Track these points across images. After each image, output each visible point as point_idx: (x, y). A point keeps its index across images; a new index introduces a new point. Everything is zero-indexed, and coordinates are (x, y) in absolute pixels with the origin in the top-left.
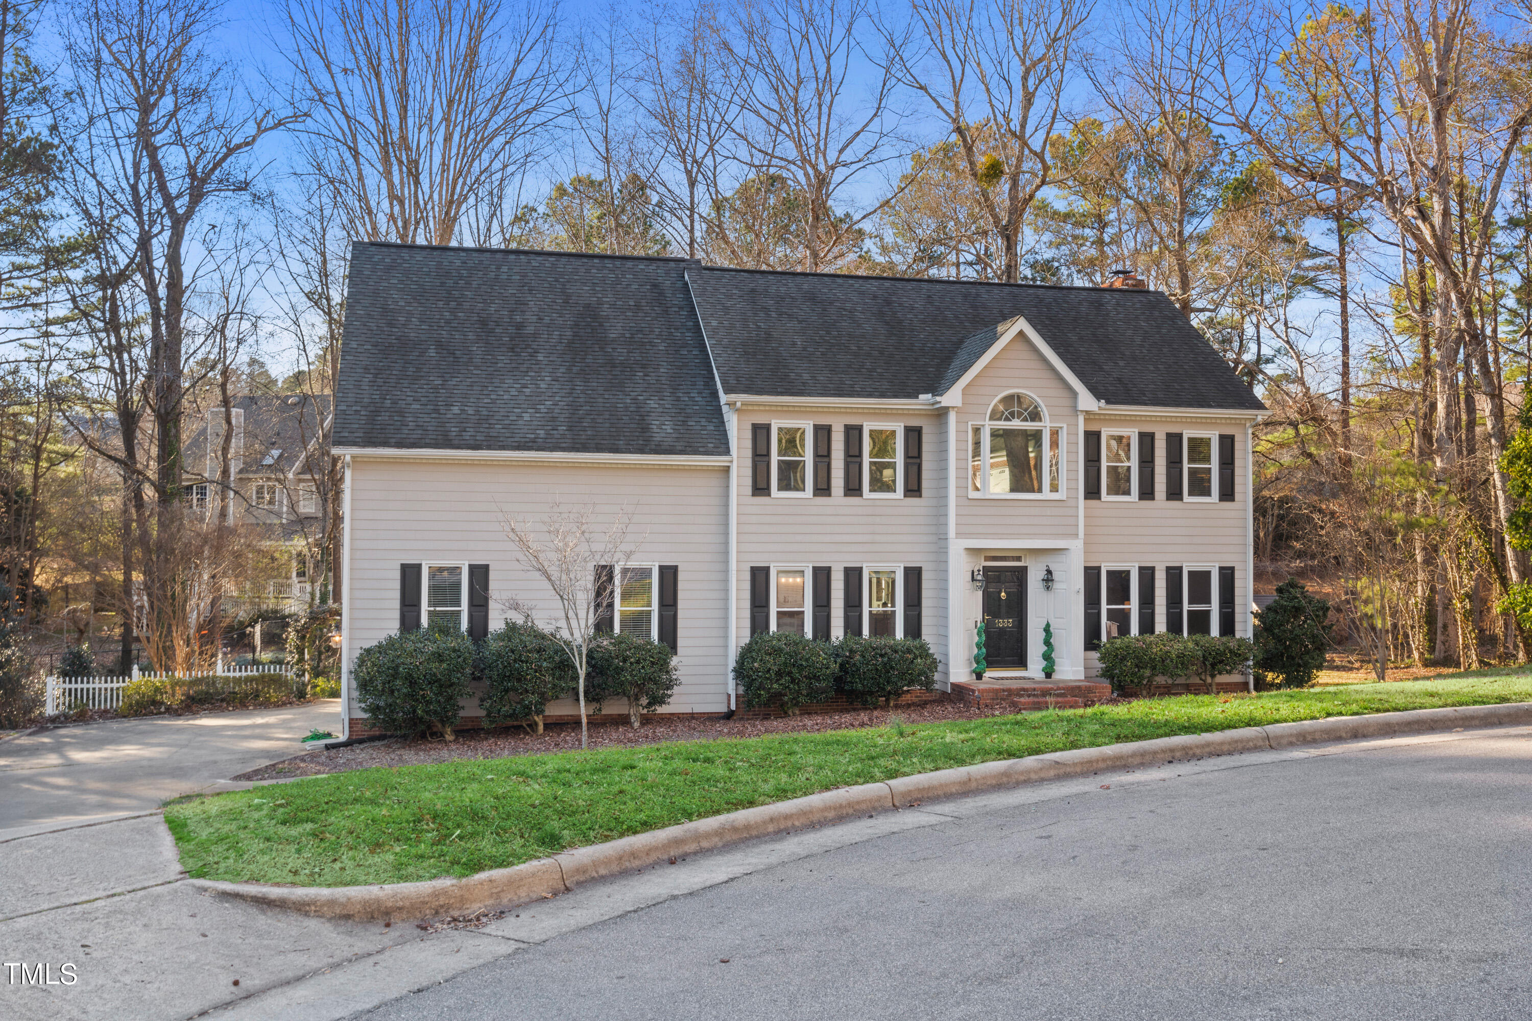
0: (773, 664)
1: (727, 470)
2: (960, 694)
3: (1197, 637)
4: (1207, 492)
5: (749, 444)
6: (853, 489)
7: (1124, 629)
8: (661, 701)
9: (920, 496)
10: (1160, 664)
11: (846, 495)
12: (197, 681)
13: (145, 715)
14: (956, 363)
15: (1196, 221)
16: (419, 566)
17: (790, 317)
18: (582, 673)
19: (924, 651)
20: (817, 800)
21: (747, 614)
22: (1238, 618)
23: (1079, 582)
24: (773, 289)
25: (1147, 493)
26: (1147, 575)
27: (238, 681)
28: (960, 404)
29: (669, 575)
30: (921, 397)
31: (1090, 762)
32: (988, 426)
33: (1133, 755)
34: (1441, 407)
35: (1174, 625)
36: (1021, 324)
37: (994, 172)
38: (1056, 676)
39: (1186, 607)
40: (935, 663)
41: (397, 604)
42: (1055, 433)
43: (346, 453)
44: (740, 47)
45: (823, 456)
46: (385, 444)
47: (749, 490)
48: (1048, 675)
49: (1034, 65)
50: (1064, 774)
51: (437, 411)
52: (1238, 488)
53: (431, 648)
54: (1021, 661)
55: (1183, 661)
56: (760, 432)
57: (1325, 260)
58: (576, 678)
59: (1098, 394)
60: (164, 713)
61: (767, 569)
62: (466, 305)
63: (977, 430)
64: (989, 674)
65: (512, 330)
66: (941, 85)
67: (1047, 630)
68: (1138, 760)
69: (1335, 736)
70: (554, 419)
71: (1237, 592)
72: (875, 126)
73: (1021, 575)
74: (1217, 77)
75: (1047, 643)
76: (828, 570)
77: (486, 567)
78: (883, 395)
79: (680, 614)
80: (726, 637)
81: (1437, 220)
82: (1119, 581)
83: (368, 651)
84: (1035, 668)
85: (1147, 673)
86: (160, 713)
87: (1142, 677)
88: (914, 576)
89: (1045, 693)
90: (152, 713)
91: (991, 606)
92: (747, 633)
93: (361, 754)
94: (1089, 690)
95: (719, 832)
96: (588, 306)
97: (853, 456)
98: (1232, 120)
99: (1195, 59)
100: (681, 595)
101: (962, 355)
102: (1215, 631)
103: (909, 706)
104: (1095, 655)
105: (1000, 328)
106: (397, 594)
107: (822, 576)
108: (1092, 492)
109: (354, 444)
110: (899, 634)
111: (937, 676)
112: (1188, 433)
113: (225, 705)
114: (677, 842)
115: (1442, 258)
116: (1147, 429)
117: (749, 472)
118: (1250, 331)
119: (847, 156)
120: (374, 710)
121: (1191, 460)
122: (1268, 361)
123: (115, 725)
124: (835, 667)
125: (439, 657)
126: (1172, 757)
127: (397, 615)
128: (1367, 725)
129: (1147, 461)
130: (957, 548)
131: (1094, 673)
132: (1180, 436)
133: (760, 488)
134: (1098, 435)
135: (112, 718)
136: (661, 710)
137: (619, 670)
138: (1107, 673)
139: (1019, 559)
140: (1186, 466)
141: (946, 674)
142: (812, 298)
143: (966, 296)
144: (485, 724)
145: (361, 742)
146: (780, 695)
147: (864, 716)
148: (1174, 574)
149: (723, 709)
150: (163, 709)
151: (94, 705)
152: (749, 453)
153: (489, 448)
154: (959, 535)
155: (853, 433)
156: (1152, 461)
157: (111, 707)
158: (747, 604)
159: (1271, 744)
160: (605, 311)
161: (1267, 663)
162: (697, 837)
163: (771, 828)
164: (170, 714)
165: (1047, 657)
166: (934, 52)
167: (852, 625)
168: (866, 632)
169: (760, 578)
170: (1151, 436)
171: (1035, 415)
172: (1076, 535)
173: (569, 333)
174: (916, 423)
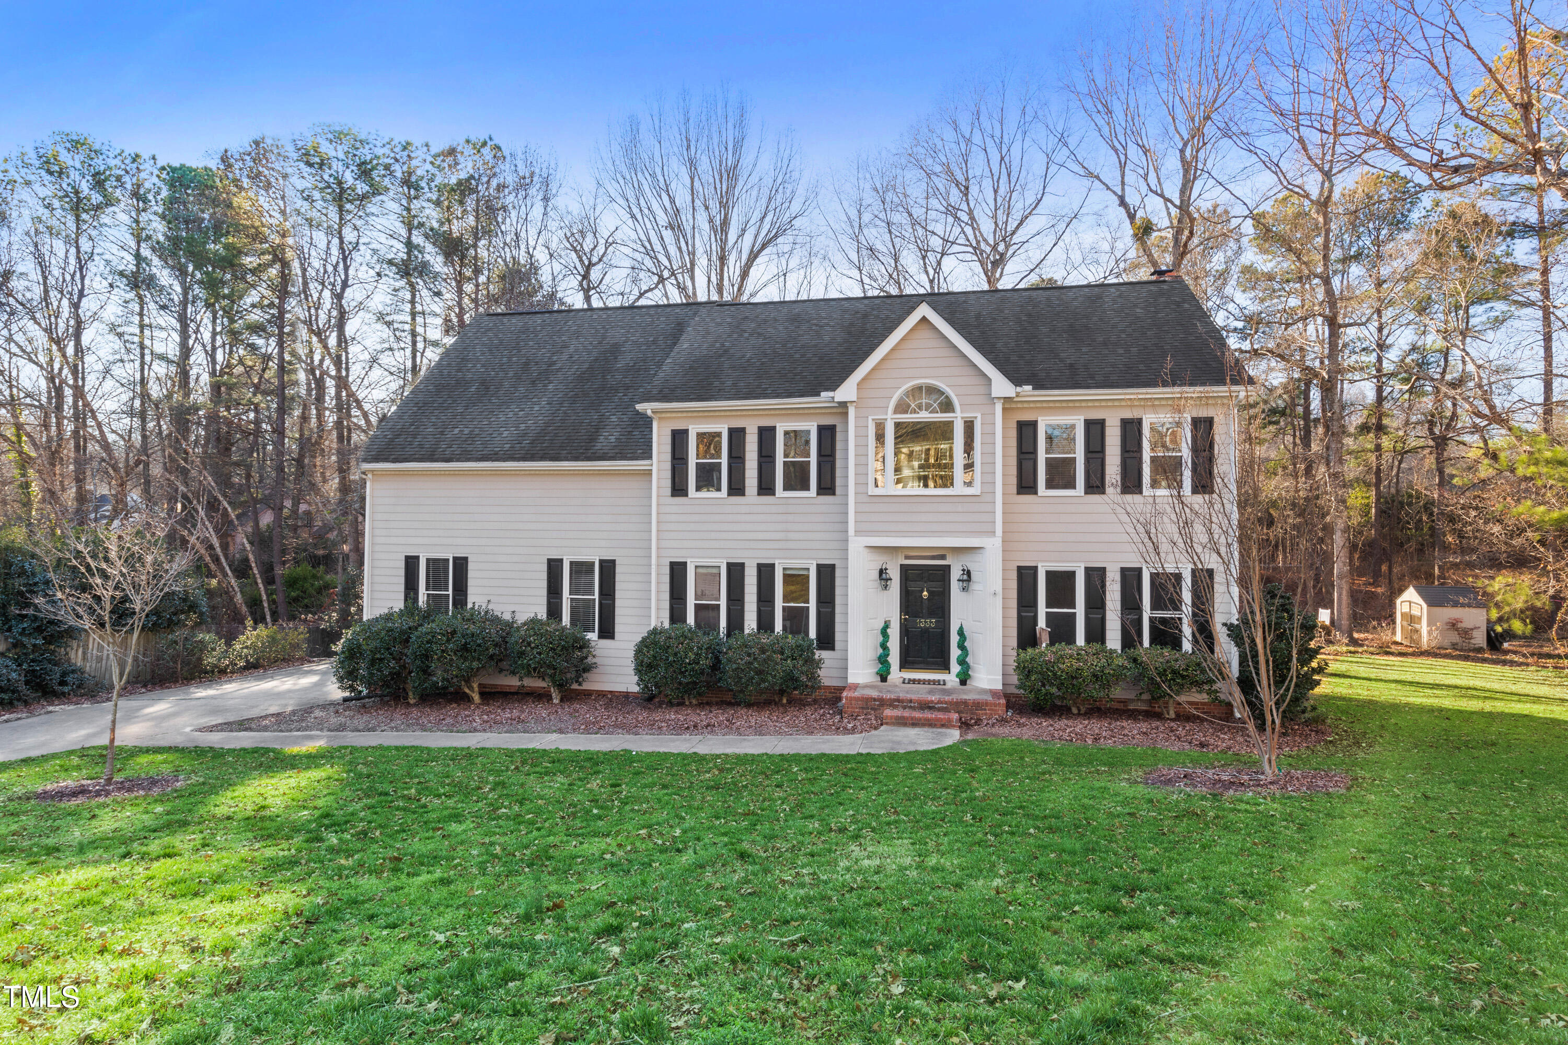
1: (649, 473)
3: (1163, 650)
4: (1176, 483)
5: (670, 448)
6: (766, 488)
7: (1067, 637)
9: (834, 494)
11: (759, 494)
16: (418, 558)
21: (667, 605)
22: (1219, 628)
23: (1008, 583)
25: (1096, 486)
26: (1096, 576)
28: (858, 395)
29: (608, 568)
30: (823, 394)
32: (891, 419)
35: (1131, 635)
36: (924, 310)
38: (971, 683)
39: (1147, 613)
41: (402, 588)
42: (969, 425)
45: (737, 458)
47: (668, 491)
48: (963, 683)
51: (442, 432)
52: (1217, 479)
54: (944, 663)
56: (679, 438)
57: (1529, 275)
59: (1017, 381)
61: (684, 565)
63: (879, 424)
65: (544, 367)
67: (960, 633)
70: (525, 435)
71: (1219, 598)
73: (943, 575)
75: (961, 647)
76: (741, 566)
77: (465, 559)
78: (790, 395)
79: (618, 603)
82: (1061, 584)
88: (827, 573)
91: (909, 603)
92: (666, 622)
96: (614, 345)
97: (766, 456)
100: (618, 586)
102: (1185, 643)
104: (1016, 663)
106: (402, 580)
107: (736, 572)
108: (1026, 485)
110: (813, 630)
112: (1148, 418)
116: (1098, 414)
117: (668, 474)
121: (1154, 448)
127: (402, 596)
129: (1095, 451)
130: (857, 545)
132: (1139, 422)
133: (678, 489)
134: (1029, 423)
136: (587, 687)
138: (1016, 688)
139: (943, 557)
140: (1147, 454)
148: (1131, 576)
152: (668, 457)
153: (458, 460)
154: (858, 532)
155: (766, 435)
156: (1102, 450)
158: (666, 596)
160: (627, 347)
165: (962, 662)
167: (766, 620)
168: (778, 627)
169: (677, 571)
170: (1102, 423)
171: (947, 406)
172: (993, 533)
173: (586, 366)
174: (829, 421)
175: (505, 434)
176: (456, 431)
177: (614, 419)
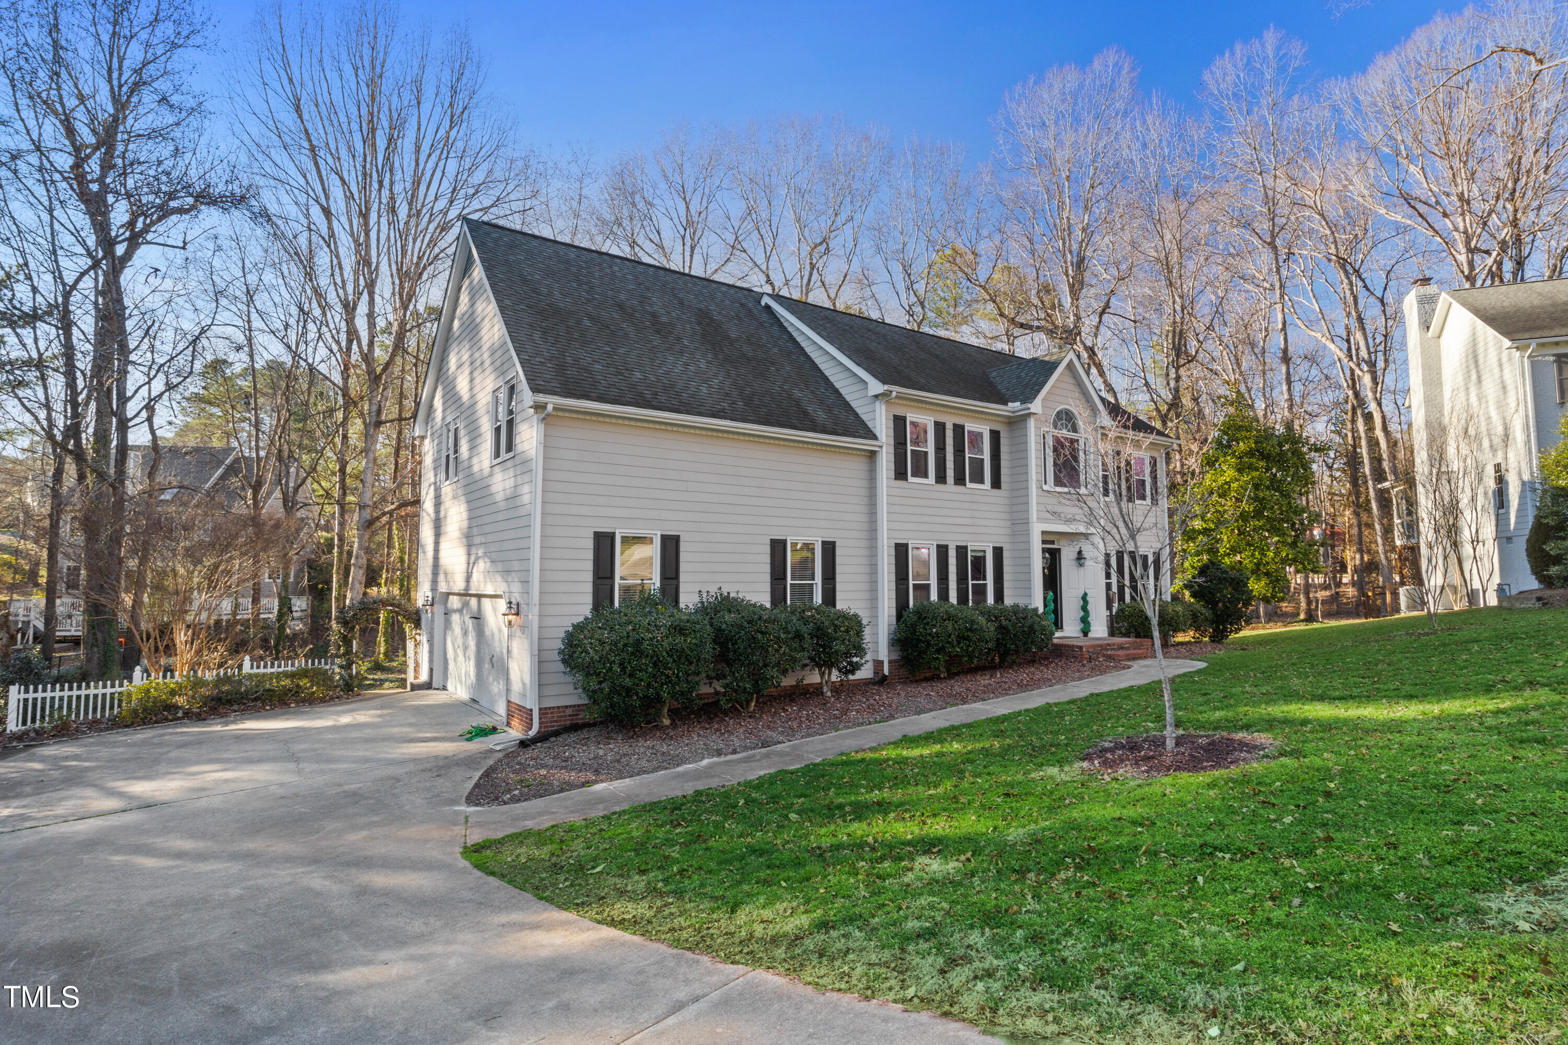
1: (874, 453)
4: (1146, 497)
6: (959, 479)
9: (1004, 488)
11: (955, 483)
12: (213, 682)
13: (156, 722)
14: (1003, 386)
16: (612, 535)
21: (894, 586)
22: (1163, 590)
23: (1102, 560)
26: (1120, 556)
27: (271, 678)
28: (1037, 412)
29: (829, 549)
30: (1010, 404)
32: (1051, 432)
35: (1133, 595)
38: (1090, 635)
39: (1139, 581)
41: (589, 577)
42: (1085, 442)
45: (940, 449)
47: (892, 474)
48: (1085, 633)
51: (620, 374)
52: (1160, 496)
56: (899, 423)
60: (183, 718)
61: (906, 546)
63: (1044, 436)
65: (648, 317)
67: (1084, 598)
70: (728, 394)
71: (1162, 571)
73: (1054, 556)
75: (1085, 608)
76: (946, 547)
77: (677, 538)
78: (982, 400)
79: (838, 587)
84: (1072, 630)
86: (179, 719)
88: (998, 553)
90: (167, 720)
94: (1141, 643)
96: (700, 310)
97: (959, 451)
100: (838, 569)
101: (1003, 381)
106: (590, 566)
107: (942, 551)
110: (991, 603)
113: (259, 704)
117: (892, 457)
127: (589, 588)
130: (1035, 531)
133: (900, 474)
135: (107, 729)
140: (1134, 477)
148: (1133, 557)
150: (180, 714)
151: (78, 715)
152: (892, 440)
153: (687, 413)
154: (1040, 520)
155: (959, 431)
156: (1119, 472)
157: (103, 715)
160: (716, 316)
164: (190, 718)
165: (1085, 620)
167: (962, 596)
168: (970, 602)
170: (1118, 453)
171: (1074, 428)
172: (1099, 523)
173: (698, 328)
174: (996, 427)
175: (704, 390)
176: (638, 375)
177: (797, 393)
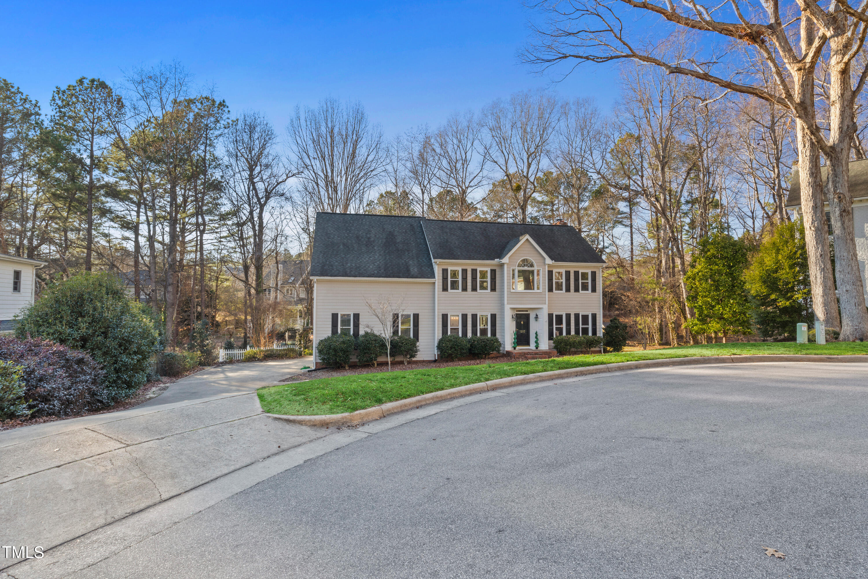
0: (449, 345)
1: (434, 283)
2: (508, 355)
3: (585, 336)
4: (587, 290)
5: (441, 275)
6: (474, 289)
7: (561, 333)
8: (414, 356)
9: (496, 291)
10: (573, 344)
11: (472, 291)
12: (268, 351)
13: (251, 361)
14: (507, 249)
15: (583, 203)
16: (337, 314)
17: (454, 235)
18: (389, 347)
19: (497, 341)
20: (463, 388)
21: (441, 329)
22: (598, 330)
23: (546, 318)
24: (448, 226)
25: (568, 290)
26: (568, 316)
27: (280, 350)
28: (508, 262)
29: (416, 317)
30: (496, 260)
31: (550, 376)
32: (517, 269)
33: (564, 374)
34: (663, 262)
35: (577, 332)
36: (527, 237)
37: (518, 188)
38: (539, 348)
39: (581, 326)
40: (500, 344)
41: (330, 326)
42: (538, 271)
43: (315, 278)
44: (438, 150)
45: (465, 279)
46: (327, 275)
47: (441, 290)
48: (537, 348)
49: (531, 154)
50: (542, 380)
51: (343, 265)
52: (597, 288)
53: (341, 340)
54: (528, 344)
55: (580, 343)
56: (445, 271)
57: (625, 215)
58: (387, 349)
59: (552, 259)
61: (447, 315)
62: (352, 232)
63: (513, 270)
64: (518, 348)
65: (366, 239)
66: (502, 161)
67: (536, 333)
68: (566, 375)
69: (630, 368)
70: (380, 267)
71: (597, 321)
72: (481, 174)
73: (527, 317)
74: (590, 157)
75: (536, 338)
76: (466, 315)
77: (359, 314)
78: (483, 259)
79: (420, 329)
80: (434, 336)
81: (662, 202)
82: (559, 318)
83: (322, 341)
84: (532, 346)
85: (569, 347)
86: (256, 361)
87: (567, 349)
88: (494, 317)
89: (536, 354)
90: (253, 361)
91: (518, 326)
92: (441, 335)
93: (319, 373)
94: (550, 353)
95: (432, 398)
96: (390, 232)
97: (474, 279)
98: (595, 171)
99: (583, 152)
100: (420, 323)
101: (509, 246)
102: (590, 334)
103: (492, 358)
104: (552, 342)
105: (520, 238)
106: (331, 323)
107: (464, 317)
108: (550, 290)
109: (317, 275)
110: (489, 335)
111: (501, 349)
112: (581, 271)
113: (276, 358)
114: (419, 401)
115: (664, 214)
116: (568, 269)
117: (441, 284)
118: (601, 238)
119: (472, 184)
120: (323, 359)
121: (582, 279)
122: (607, 248)
123: (241, 364)
124: (469, 346)
125: (344, 343)
126: (577, 374)
127: (330, 329)
128: (640, 364)
130: (507, 308)
131: (551, 347)
132: (578, 272)
133: (445, 289)
134: (552, 271)
135: (240, 362)
136: (414, 359)
137: (400, 347)
138: (556, 347)
139: (527, 311)
140: (580, 281)
141: (504, 348)
142: (461, 229)
143: (510, 228)
144: (358, 364)
145: (319, 369)
146: (451, 354)
147: (478, 361)
148: (577, 316)
149: (433, 359)
151: (235, 358)
152: (441, 278)
153: (359, 277)
154: (508, 303)
155: (474, 271)
156: (569, 280)
157: (240, 359)
158: (441, 326)
159: (609, 370)
160: (396, 233)
161: (608, 344)
162: (425, 400)
163: (449, 397)
164: (259, 361)
165: (536, 342)
166: (499, 151)
167: (474, 332)
168: (479, 334)
169: (445, 317)
170: (569, 272)
171: (532, 265)
172: (545, 303)
173: (384, 240)
174: (493, 268)
175: (371, 267)
176: (349, 265)
177: (411, 262)
